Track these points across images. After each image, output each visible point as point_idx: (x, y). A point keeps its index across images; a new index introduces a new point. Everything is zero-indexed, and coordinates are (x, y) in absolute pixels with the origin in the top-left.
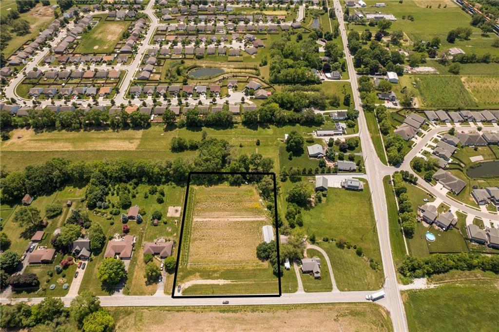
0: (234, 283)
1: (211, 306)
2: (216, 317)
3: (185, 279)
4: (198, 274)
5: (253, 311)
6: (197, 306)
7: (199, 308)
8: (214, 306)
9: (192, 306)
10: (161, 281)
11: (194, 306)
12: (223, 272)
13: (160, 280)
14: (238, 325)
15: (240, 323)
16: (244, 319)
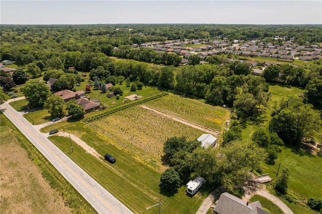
0: (101, 160)
14: (29, 203)
15: (34, 203)
16: (46, 202)
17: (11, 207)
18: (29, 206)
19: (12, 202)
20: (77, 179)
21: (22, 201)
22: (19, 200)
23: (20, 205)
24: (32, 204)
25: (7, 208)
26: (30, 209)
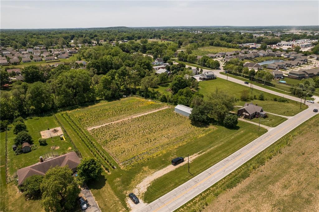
0: (203, 153)
1: (209, 189)
2: (234, 197)
3: (133, 182)
4: (146, 168)
5: (262, 163)
6: (189, 202)
7: (196, 203)
8: (213, 186)
9: (182, 207)
10: (88, 205)
11: (185, 205)
12: (177, 151)
13: (85, 206)
14: (270, 187)
15: (269, 183)
16: (265, 176)
17: (280, 198)
18: (273, 186)
19: (275, 199)
20: (235, 163)
21: (271, 192)
22: (270, 195)
23: (275, 192)
24: (271, 184)
25: (282, 200)
26: (276, 184)
